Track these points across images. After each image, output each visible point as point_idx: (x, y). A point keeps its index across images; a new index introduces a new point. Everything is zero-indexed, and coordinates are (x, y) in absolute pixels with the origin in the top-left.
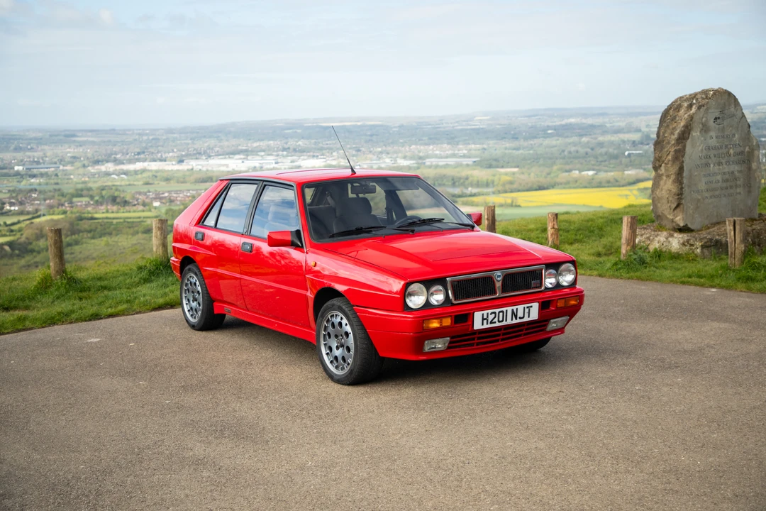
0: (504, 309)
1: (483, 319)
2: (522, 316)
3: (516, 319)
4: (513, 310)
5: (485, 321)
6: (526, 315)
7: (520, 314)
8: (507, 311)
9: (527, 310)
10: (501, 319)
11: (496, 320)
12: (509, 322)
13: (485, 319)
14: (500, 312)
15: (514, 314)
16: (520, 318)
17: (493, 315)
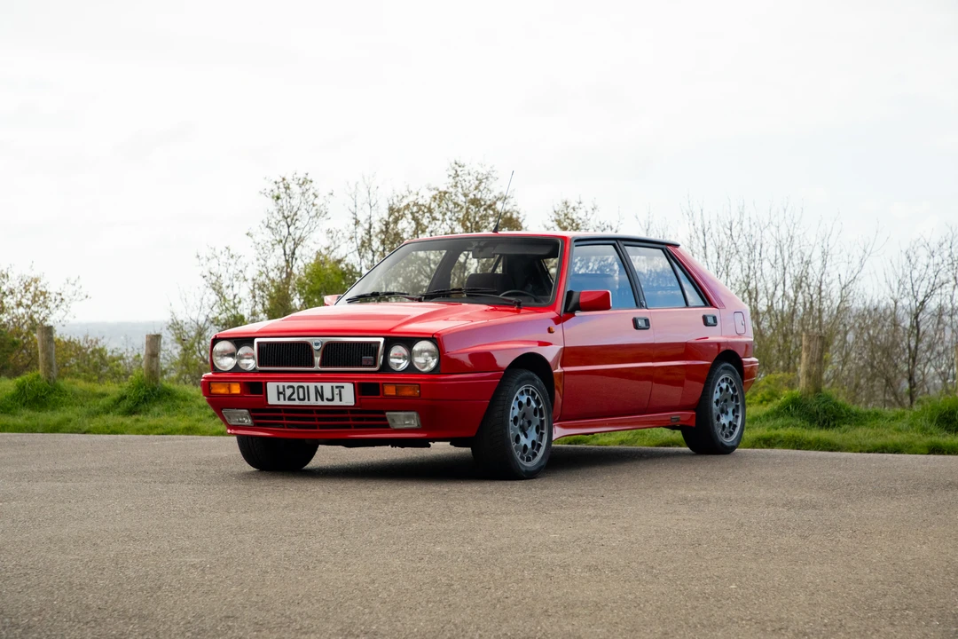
0: (305, 384)
1: (279, 393)
2: (330, 397)
3: (322, 400)
4: (316, 387)
5: (281, 396)
6: (337, 398)
7: (327, 394)
8: (308, 387)
9: (336, 391)
10: (301, 397)
11: (295, 396)
12: (313, 402)
13: (281, 393)
14: (299, 387)
15: (320, 394)
16: (328, 400)
17: (291, 390)
